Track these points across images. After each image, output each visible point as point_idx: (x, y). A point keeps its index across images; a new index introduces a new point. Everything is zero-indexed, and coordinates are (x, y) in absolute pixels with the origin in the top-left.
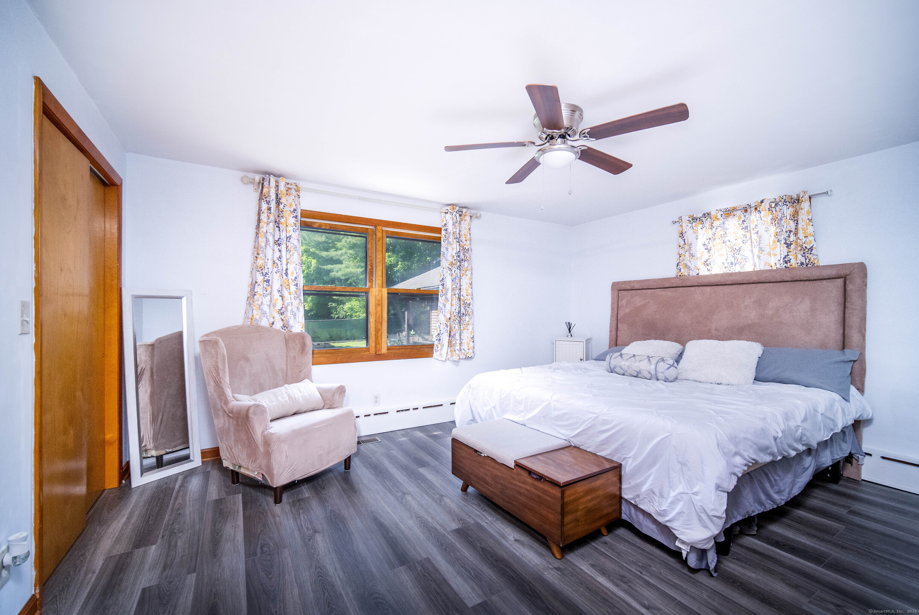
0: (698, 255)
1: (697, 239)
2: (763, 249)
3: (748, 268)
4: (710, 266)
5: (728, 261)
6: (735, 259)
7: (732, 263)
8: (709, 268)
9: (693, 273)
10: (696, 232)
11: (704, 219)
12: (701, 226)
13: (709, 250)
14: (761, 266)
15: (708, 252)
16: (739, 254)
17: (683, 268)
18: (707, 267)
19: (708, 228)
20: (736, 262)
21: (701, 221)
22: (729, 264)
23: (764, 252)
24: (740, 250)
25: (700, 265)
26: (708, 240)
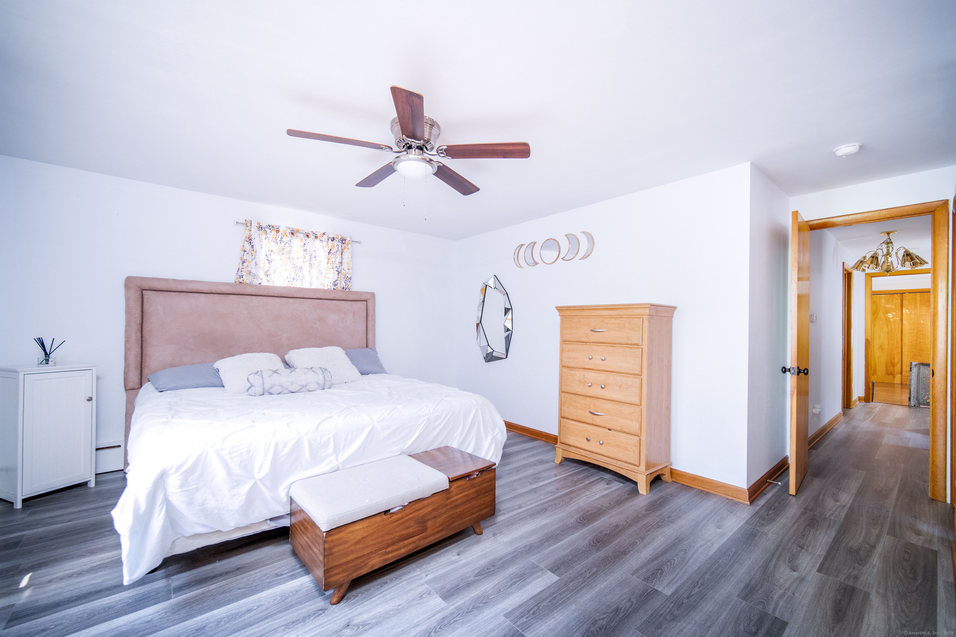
0: (261, 264)
1: (261, 248)
2: (322, 271)
3: (306, 286)
4: (269, 277)
5: (291, 276)
6: (296, 275)
7: (294, 279)
8: (269, 279)
9: (256, 282)
10: (261, 241)
11: (268, 230)
12: (264, 236)
13: (270, 262)
14: (316, 285)
15: (269, 263)
16: (300, 272)
17: (246, 275)
18: (267, 278)
19: (271, 239)
20: (297, 278)
21: (265, 231)
22: (292, 279)
23: (322, 275)
24: (301, 268)
25: (262, 275)
26: (270, 252)
